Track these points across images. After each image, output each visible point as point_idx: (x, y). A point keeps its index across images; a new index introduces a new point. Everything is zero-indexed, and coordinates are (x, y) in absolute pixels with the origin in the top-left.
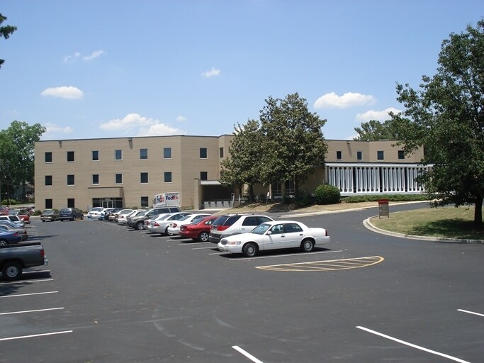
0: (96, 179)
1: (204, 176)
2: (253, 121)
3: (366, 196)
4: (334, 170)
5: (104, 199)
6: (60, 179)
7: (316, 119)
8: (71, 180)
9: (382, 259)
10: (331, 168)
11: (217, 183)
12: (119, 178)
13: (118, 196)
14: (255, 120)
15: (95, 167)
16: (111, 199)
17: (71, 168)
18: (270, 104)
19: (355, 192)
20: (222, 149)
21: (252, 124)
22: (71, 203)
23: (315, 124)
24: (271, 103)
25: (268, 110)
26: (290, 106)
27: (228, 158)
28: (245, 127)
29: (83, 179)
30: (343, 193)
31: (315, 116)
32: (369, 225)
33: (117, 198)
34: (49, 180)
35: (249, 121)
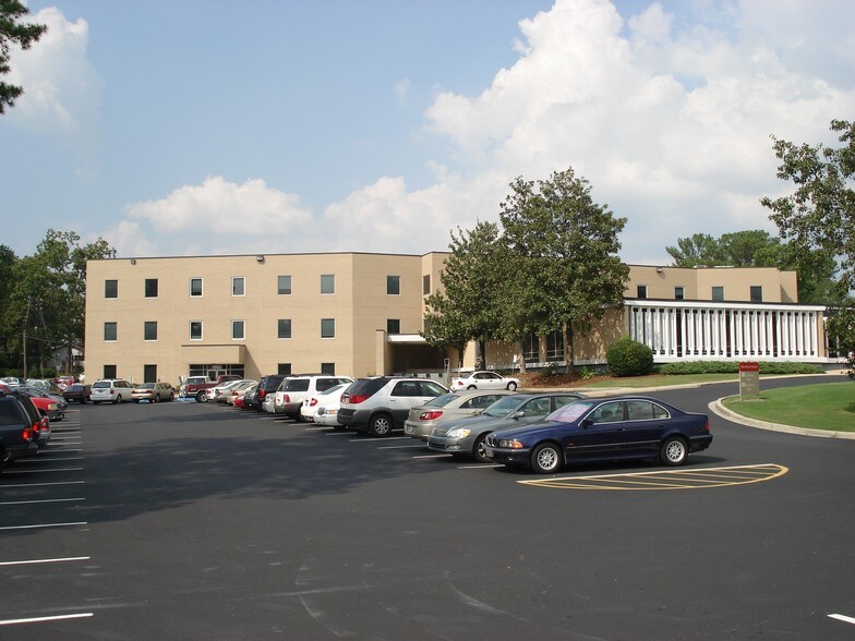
0: (196, 330)
1: (393, 326)
2: (486, 223)
3: (701, 362)
4: (640, 313)
5: (210, 366)
6: (131, 329)
7: (607, 218)
8: (151, 331)
9: (785, 470)
10: (636, 310)
11: (418, 339)
12: (238, 329)
13: (236, 361)
14: (490, 223)
15: (196, 309)
16: (224, 366)
17: (151, 309)
18: (519, 191)
19: (680, 355)
20: (427, 279)
21: (485, 230)
22: (150, 372)
23: (605, 226)
24: (522, 188)
25: (515, 202)
26: (558, 193)
27: (438, 293)
28: (472, 235)
29: (173, 329)
30: (657, 358)
31: (605, 212)
32: (722, 411)
33: (234, 366)
34: (110, 331)
35: (480, 225)
